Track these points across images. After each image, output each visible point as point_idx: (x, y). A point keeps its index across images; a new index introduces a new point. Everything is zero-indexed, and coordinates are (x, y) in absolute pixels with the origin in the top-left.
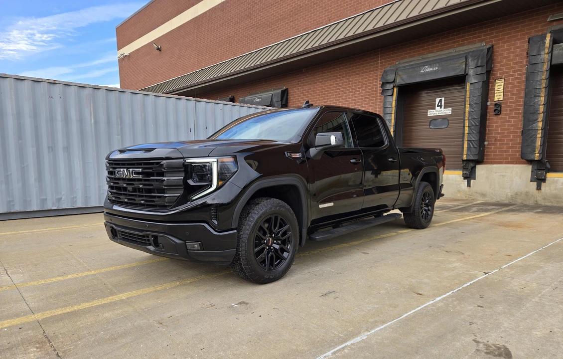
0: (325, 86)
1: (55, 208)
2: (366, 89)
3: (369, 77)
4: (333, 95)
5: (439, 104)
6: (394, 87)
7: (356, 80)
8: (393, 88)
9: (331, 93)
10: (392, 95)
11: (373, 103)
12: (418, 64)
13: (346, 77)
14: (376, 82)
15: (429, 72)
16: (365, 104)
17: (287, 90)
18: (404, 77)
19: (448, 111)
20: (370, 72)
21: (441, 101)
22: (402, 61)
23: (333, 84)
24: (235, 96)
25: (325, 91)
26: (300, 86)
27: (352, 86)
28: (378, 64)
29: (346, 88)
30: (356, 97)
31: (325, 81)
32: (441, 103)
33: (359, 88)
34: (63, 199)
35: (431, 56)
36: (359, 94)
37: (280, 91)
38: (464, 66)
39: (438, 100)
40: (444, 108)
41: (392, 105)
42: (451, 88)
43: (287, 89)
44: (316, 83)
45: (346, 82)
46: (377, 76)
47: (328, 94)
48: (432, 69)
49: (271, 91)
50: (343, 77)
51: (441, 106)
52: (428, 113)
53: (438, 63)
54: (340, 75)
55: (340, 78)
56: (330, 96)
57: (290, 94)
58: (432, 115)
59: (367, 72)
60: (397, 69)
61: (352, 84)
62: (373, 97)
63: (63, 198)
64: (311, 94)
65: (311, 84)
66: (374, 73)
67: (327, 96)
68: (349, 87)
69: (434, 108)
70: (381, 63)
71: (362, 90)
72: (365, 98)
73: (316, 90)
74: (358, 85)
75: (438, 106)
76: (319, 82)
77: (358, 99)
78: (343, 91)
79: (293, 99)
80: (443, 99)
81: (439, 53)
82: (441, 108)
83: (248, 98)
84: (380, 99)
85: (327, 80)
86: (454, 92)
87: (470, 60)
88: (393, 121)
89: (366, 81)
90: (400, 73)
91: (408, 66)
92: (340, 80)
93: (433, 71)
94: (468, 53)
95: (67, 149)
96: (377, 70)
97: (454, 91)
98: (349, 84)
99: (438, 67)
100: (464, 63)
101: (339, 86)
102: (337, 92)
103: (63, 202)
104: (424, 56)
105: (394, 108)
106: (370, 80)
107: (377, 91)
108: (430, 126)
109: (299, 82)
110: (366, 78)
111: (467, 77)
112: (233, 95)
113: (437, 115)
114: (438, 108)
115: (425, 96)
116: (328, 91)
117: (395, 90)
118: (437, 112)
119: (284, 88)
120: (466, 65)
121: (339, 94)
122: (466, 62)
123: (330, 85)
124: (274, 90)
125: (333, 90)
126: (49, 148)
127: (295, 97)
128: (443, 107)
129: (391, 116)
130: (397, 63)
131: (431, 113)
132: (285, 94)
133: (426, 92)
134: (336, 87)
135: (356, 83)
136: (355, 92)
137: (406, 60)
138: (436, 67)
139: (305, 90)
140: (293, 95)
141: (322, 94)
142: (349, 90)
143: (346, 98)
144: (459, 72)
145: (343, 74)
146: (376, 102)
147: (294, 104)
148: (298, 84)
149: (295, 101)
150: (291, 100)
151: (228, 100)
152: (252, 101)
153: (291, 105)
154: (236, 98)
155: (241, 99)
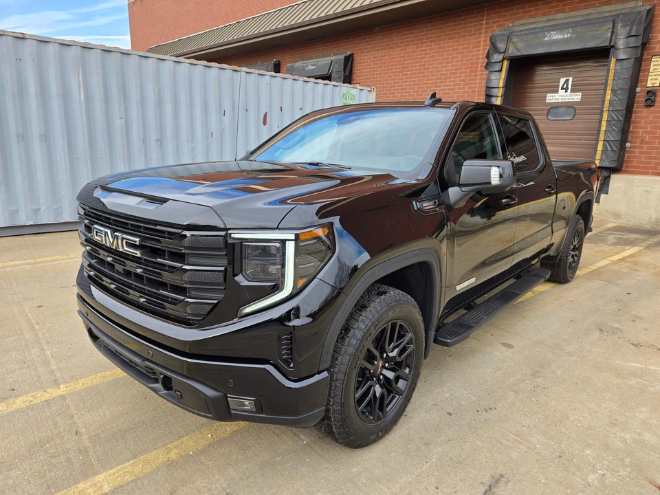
0: (405, 53)
1: (31, 223)
2: (462, 61)
3: (468, 44)
4: (415, 66)
5: (565, 87)
6: (504, 59)
7: (449, 47)
8: (503, 61)
9: (412, 63)
10: (501, 71)
11: (470, 80)
12: (543, 28)
13: (435, 41)
14: (478, 51)
15: (557, 39)
16: (460, 81)
17: (352, 56)
18: (521, 45)
19: (577, 97)
20: (470, 35)
21: (567, 81)
22: (517, 23)
23: (417, 51)
24: (281, 61)
25: (405, 60)
26: (370, 51)
27: (443, 55)
28: (481, 25)
29: (434, 56)
30: (447, 70)
31: (405, 46)
32: (567, 86)
33: (453, 58)
34: (41, 211)
35: (560, 17)
36: (452, 66)
37: (342, 57)
38: (610, 34)
39: (563, 80)
40: (572, 91)
41: (499, 85)
42: (583, 64)
43: (353, 54)
44: (393, 48)
45: (434, 49)
46: (479, 42)
47: (408, 64)
48: (562, 37)
49: (330, 56)
50: (431, 42)
51: (566, 90)
52: (547, 98)
53: (572, 28)
54: (427, 38)
55: (426, 42)
56: (411, 67)
57: (355, 62)
58: (553, 101)
59: (465, 36)
60: (511, 34)
61: (443, 51)
62: (471, 72)
63: (42, 208)
64: (385, 63)
65: (385, 49)
66: (476, 38)
67: (408, 67)
68: (439, 56)
69: (557, 92)
70: (487, 24)
71: (457, 61)
72: (460, 73)
73: (393, 58)
74: (452, 54)
75: (562, 89)
76: (397, 47)
77: (451, 74)
78: (429, 61)
79: (360, 70)
80: (571, 79)
81: (573, 13)
82: (566, 92)
83: (299, 64)
84: (481, 75)
85: (409, 45)
86: (590, 71)
87: (619, 25)
89: (463, 49)
90: (515, 40)
91: (526, 30)
92: (427, 46)
93: (564, 39)
94: (618, 15)
95: (46, 137)
96: (480, 33)
97: (588, 69)
98: (439, 52)
99: (572, 34)
100: (610, 30)
101: (425, 54)
102: (421, 62)
103: (43, 214)
104: (550, 17)
105: (501, 89)
106: (468, 48)
107: (478, 63)
108: (547, 115)
109: (369, 45)
110: (464, 44)
111: (612, 50)
112: (277, 60)
113: (560, 101)
114: (562, 92)
115: (543, 74)
116: (409, 60)
117: (506, 63)
118: (561, 98)
119: (349, 53)
120: (613, 32)
121: (425, 65)
122: (613, 29)
123: (413, 52)
124: (335, 55)
125: (417, 59)
126: (18, 135)
127: (363, 66)
128: (569, 91)
130: (510, 25)
131: (551, 98)
132: (349, 60)
133: (547, 68)
134: (421, 54)
135: (448, 51)
136: (447, 63)
137: (523, 22)
138: (567, 33)
139: (377, 57)
140: (360, 63)
141: (400, 64)
142: (437, 60)
143: (433, 72)
144: (602, 43)
145: (431, 38)
146: (476, 79)
147: (360, 76)
148: (368, 48)
149: (363, 73)
150: (357, 70)
151: (271, 66)
152: (304, 69)
153: (357, 77)
154: (282, 64)
155: (289, 65)
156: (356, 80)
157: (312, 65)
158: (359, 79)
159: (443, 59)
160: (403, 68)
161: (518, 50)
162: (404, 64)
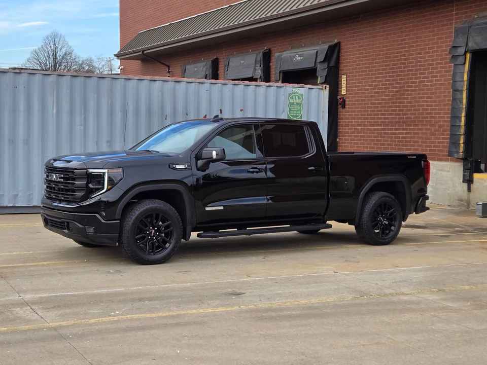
6: (466, 52)
7: (425, 37)
8: (465, 54)
9: (394, 53)
10: (465, 64)
17: (339, 44)
18: (478, 39)
22: (481, 15)
23: (397, 41)
24: (272, 49)
27: (421, 46)
28: (452, 15)
29: (413, 46)
33: (429, 48)
36: (429, 57)
37: (326, 47)
41: (463, 79)
49: (318, 44)
57: (342, 51)
59: (438, 27)
60: (470, 27)
61: (421, 42)
64: (369, 52)
67: (390, 57)
68: (417, 46)
70: (456, 14)
71: (433, 52)
72: (437, 64)
73: (377, 48)
74: (428, 45)
77: (428, 65)
78: (409, 51)
79: (347, 59)
83: (286, 54)
85: (390, 34)
88: (464, 101)
89: (438, 39)
90: (473, 34)
91: (482, 23)
92: (406, 36)
98: (417, 42)
101: (405, 44)
105: (466, 83)
106: (443, 38)
109: (354, 33)
110: (438, 35)
112: (269, 47)
116: (391, 49)
117: (469, 56)
119: (336, 41)
121: (404, 55)
124: (323, 42)
127: (349, 55)
129: (462, 94)
130: (476, 16)
134: (401, 44)
135: (425, 41)
136: (424, 53)
137: (485, 13)
139: (362, 46)
140: (347, 52)
143: (412, 62)
147: (347, 66)
148: (354, 36)
149: (349, 62)
150: (344, 59)
151: (260, 56)
152: (292, 60)
153: (344, 67)
154: (273, 52)
155: (277, 54)
156: (343, 70)
157: (300, 56)
158: (346, 70)
159: (421, 49)
160: (386, 58)
161: (476, 43)
162: (387, 54)
